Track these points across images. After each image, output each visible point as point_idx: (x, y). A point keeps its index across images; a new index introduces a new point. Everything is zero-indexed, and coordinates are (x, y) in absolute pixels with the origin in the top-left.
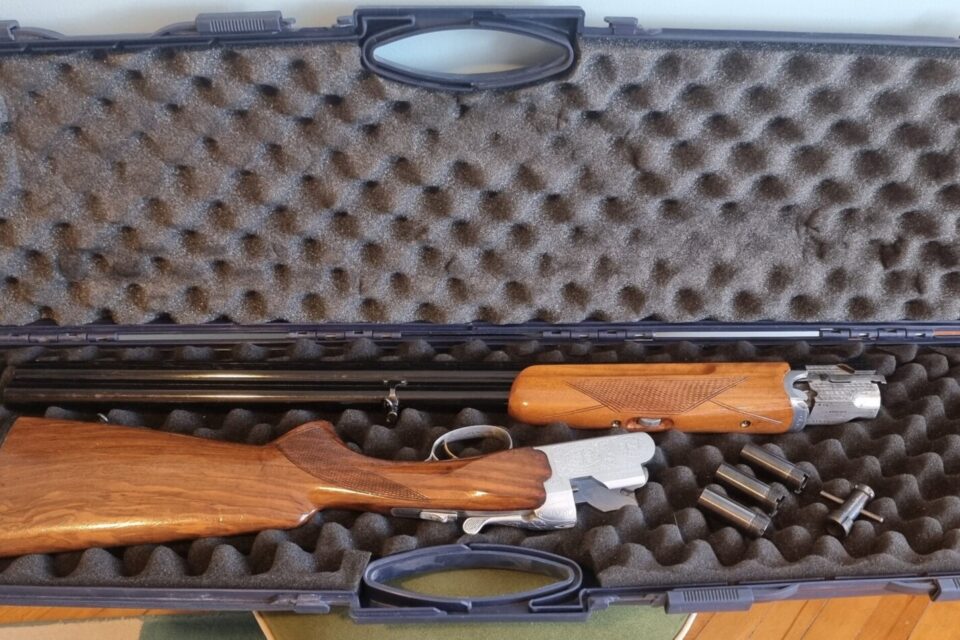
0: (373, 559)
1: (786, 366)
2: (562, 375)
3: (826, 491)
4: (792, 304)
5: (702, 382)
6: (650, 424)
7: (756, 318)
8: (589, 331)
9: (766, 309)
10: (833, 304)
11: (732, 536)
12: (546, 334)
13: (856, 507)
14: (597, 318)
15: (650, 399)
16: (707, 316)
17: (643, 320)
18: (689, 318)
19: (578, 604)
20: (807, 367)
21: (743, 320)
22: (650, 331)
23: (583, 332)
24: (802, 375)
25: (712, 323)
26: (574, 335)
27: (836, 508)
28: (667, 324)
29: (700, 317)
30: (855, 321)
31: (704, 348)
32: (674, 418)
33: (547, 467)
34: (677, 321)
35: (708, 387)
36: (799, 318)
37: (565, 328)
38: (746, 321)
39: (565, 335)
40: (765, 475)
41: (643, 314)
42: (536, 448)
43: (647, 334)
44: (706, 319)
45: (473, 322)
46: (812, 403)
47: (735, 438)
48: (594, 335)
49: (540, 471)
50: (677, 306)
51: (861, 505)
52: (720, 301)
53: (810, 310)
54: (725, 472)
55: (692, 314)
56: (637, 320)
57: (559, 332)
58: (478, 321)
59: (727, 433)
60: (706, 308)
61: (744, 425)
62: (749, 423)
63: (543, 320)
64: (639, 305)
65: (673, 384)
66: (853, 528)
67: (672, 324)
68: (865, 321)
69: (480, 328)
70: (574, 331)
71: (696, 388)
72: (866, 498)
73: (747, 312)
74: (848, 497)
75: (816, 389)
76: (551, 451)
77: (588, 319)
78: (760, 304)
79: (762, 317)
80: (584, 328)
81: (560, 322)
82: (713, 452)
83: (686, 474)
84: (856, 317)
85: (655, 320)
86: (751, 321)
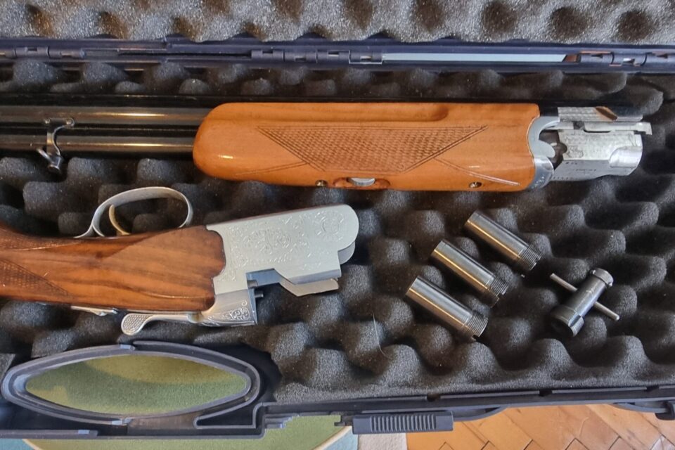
0: (16, 363)
1: (535, 109)
2: (259, 118)
3: (557, 274)
4: (552, 18)
5: (428, 133)
6: (362, 184)
7: (506, 38)
8: (307, 51)
9: (521, 26)
10: (602, 19)
11: (440, 338)
12: (255, 55)
13: (590, 298)
14: (316, 35)
15: (362, 156)
16: (448, 34)
17: (371, 37)
18: (426, 37)
19: (251, 424)
20: (560, 110)
21: (491, 40)
22: (379, 51)
23: (299, 51)
24: (552, 123)
25: (453, 42)
26: (289, 56)
27: (566, 298)
28: (399, 43)
29: (440, 34)
30: (623, 43)
31: (442, 75)
32: (390, 179)
33: (221, 256)
34: (410, 40)
35: (435, 139)
36: (557, 38)
37: (279, 47)
38: (494, 41)
39: (277, 55)
40: (489, 255)
41: (372, 30)
42: (210, 228)
43: (375, 56)
44: (446, 38)
45: (167, 36)
46: (558, 161)
47: (461, 199)
48: (312, 56)
49: (209, 262)
50: (413, 19)
51: (596, 296)
52: (466, 15)
53: (572, 28)
54: (443, 251)
55: (430, 31)
56: (364, 37)
57: (271, 52)
58: (176, 35)
59: (453, 192)
60: (447, 23)
61: (473, 185)
62: (479, 184)
63: (252, 36)
64: (366, 19)
65: (392, 135)
66: (583, 330)
67: (405, 43)
68: (636, 43)
69: (175, 45)
70: (289, 51)
71: (420, 141)
72: (603, 286)
73: (497, 30)
74: (583, 284)
75: (566, 143)
76: (228, 231)
77: (306, 35)
78: (514, 19)
79: (515, 36)
80: (301, 47)
81: (270, 39)
82: (433, 221)
83: (397, 251)
84: (625, 37)
85: (385, 39)
86: (499, 41)
